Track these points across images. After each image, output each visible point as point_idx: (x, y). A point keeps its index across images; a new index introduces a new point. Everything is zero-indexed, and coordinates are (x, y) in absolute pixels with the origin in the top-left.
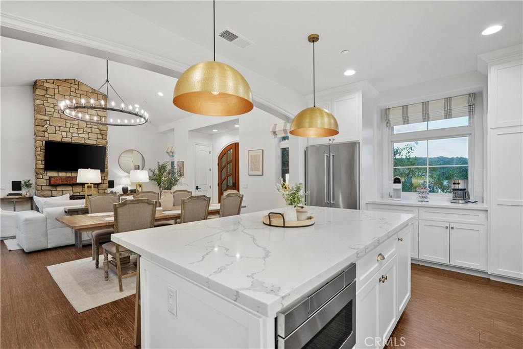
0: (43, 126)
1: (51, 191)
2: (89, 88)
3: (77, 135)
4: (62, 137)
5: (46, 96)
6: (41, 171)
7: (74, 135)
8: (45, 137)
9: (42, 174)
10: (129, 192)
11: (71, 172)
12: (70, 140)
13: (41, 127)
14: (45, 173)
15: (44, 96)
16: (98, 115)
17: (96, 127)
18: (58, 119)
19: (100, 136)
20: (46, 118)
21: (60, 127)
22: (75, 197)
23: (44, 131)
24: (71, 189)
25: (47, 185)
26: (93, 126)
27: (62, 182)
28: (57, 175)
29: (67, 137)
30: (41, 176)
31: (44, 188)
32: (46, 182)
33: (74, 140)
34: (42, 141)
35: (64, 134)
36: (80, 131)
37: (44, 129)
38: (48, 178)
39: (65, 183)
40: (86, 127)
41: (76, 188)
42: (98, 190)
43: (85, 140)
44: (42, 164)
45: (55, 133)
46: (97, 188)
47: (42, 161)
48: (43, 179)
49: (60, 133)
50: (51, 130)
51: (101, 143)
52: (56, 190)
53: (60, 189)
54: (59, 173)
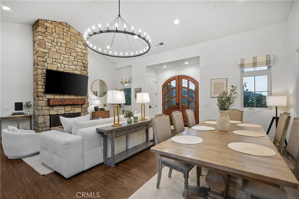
1: (49, 110)
2: (76, 31)
3: (68, 66)
4: (58, 67)
5: (46, 33)
6: (42, 94)
7: (66, 66)
8: (45, 66)
9: (42, 97)
10: (99, 110)
11: (64, 95)
12: (63, 70)
13: (42, 58)
14: (45, 96)
15: (44, 33)
16: (82, 52)
17: (81, 61)
18: (55, 53)
19: (83, 69)
20: (46, 51)
21: (56, 59)
22: (67, 115)
23: (44, 62)
24: (63, 108)
25: (46, 106)
26: (79, 60)
27: (58, 103)
28: (53, 98)
29: (61, 68)
30: (41, 98)
31: (43, 108)
32: (45, 103)
33: (66, 70)
34: (43, 70)
35: (59, 65)
36: (70, 63)
37: (44, 60)
38: (47, 100)
39: (61, 104)
40: (74, 60)
41: (67, 108)
42: (82, 109)
43: (73, 70)
44: (42, 88)
45: (52, 64)
46: (81, 107)
47: (42, 86)
48: (43, 100)
49: (56, 63)
50: (49, 61)
51: (84, 73)
52: (53, 110)
53: (55, 108)
54: (55, 96)
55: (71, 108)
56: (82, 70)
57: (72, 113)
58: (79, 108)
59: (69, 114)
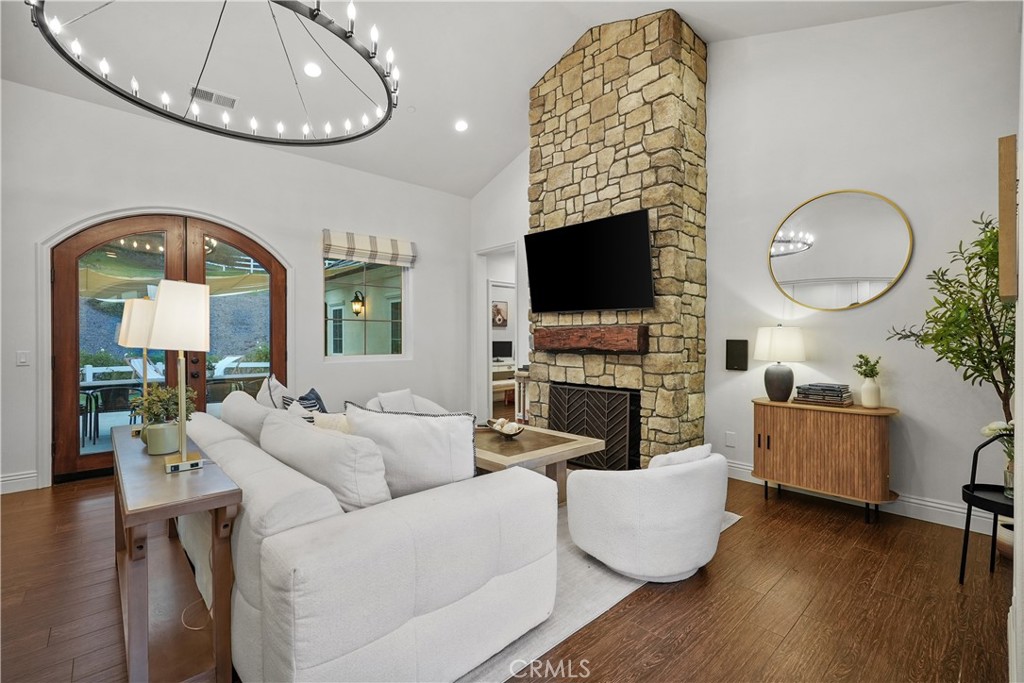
0: (537, 200)
1: (548, 365)
3: (594, 197)
4: (567, 215)
5: (544, 118)
7: (588, 199)
8: (539, 225)
9: (535, 322)
11: (582, 313)
12: (580, 218)
14: (540, 318)
15: (539, 122)
17: (639, 148)
18: (561, 168)
19: (650, 178)
20: (543, 176)
21: (562, 188)
23: (539, 212)
24: (580, 364)
26: (633, 150)
28: (557, 324)
29: (574, 212)
33: (588, 216)
35: (570, 205)
36: (601, 180)
37: (539, 206)
40: (615, 161)
41: (592, 364)
42: (644, 373)
43: (611, 206)
45: (555, 210)
46: (641, 366)
49: (563, 204)
50: (548, 203)
51: (652, 198)
52: (555, 365)
53: (562, 361)
54: (561, 317)
55: (606, 363)
56: (643, 188)
57: (606, 385)
58: (630, 368)
59: (599, 387)
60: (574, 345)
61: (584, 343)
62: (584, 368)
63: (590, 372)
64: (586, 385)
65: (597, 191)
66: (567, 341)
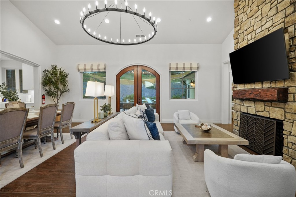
1: (240, 105)
3: (260, 29)
4: (248, 41)
15: (238, 6)
18: (245, 22)
19: (290, 10)
20: (239, 28)
21: (246, 30)
23: (238, 43)
24: (253, 105)
29: (251, 40)
31: (236, 101)
35: (250, 36)
36: (263, 21)
40: (270, 9)
41: (258, 106)
42: (285, 112)
43: (268, 30)
45: (243, 40)
49: (247, 36)
50: (241, 38)
52: (243, 105)
53: (246, 104)
54: (246, 85)
55: (265, 106)
56: (286, 17)
57: (265, 116)
58: (277, 109)
59: (262, 116)
60: (247, 97)
61: (252, 96)
62: (255, 107)
63: (258, 109)
64: (256, 115)
65: (261, 26)
66: (245, 95)
